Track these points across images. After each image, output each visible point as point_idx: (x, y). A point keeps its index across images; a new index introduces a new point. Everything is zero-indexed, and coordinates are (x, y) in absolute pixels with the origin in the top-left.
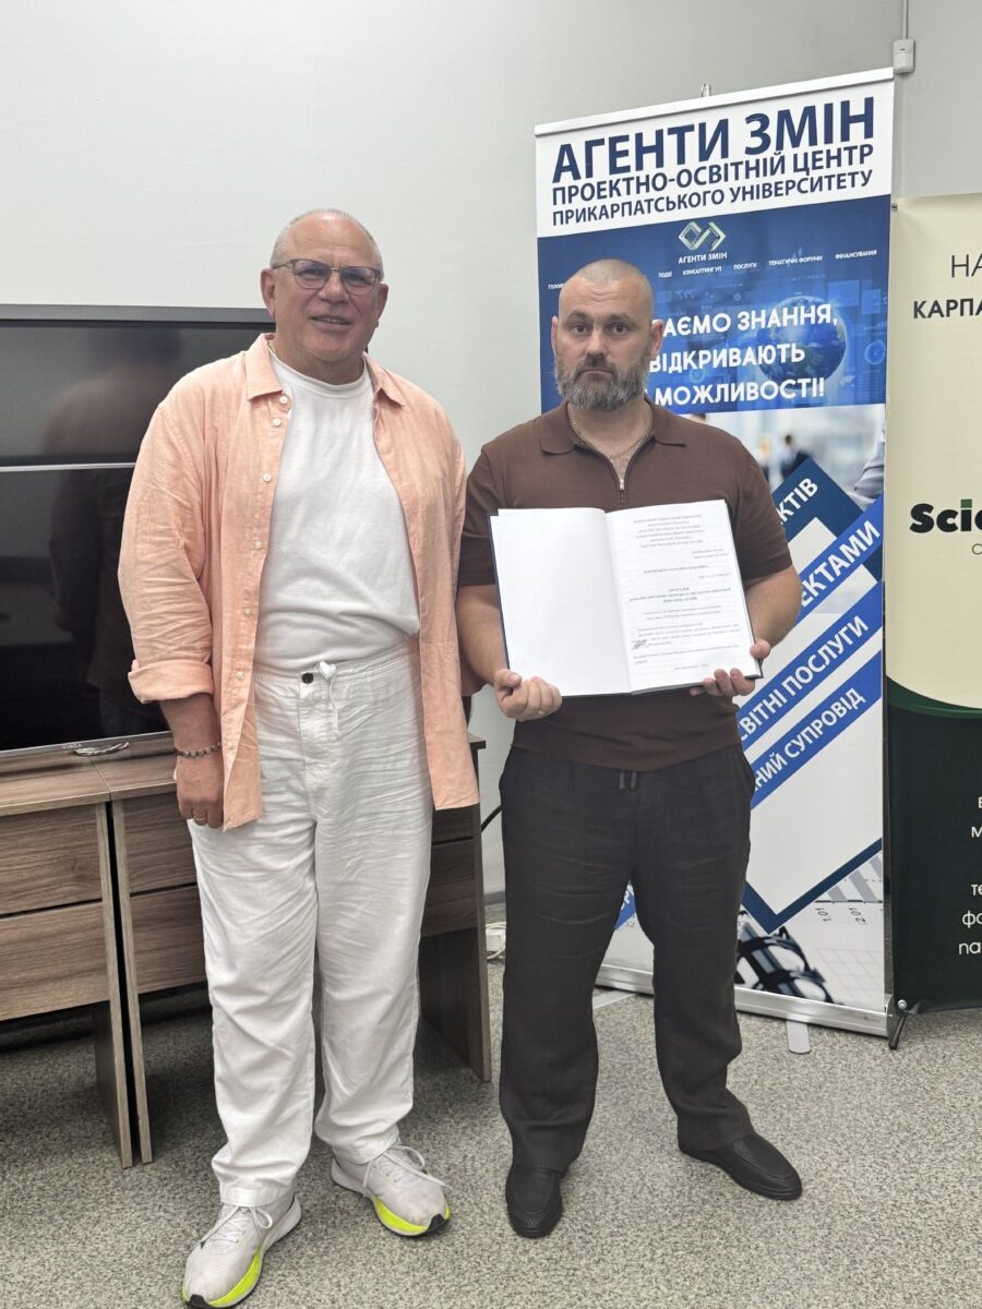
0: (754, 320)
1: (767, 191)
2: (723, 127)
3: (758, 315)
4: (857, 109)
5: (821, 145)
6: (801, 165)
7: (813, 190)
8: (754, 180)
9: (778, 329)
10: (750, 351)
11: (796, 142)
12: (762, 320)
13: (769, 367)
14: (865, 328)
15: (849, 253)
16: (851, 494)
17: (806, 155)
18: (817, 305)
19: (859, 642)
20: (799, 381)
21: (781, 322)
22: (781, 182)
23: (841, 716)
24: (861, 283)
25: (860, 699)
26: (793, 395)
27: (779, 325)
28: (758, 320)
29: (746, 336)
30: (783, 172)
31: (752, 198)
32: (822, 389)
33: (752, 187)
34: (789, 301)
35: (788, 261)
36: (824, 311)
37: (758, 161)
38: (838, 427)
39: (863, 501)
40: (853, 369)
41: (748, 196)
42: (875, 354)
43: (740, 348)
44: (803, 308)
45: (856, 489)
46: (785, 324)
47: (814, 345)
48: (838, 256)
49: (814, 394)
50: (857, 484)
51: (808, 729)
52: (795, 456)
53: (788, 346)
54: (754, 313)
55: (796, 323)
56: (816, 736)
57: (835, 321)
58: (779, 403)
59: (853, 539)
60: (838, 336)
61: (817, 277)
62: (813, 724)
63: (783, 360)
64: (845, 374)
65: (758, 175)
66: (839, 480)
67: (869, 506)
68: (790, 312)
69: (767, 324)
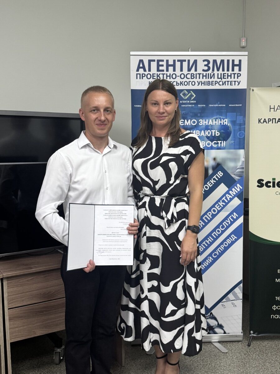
0: (204, 122)
1: (209, 83)
2: (195, 62)
3: (205, 121)
4: (237, 62)
5: (226, 72)
6: (219, 77)
7: (223, 85)
8: (205, 80)
9: (212, 126)
10: (203, 132)
11: (218, 70)
12: (207, 122)
13: (209, 137)
14: (237, 127)
15: (233, 104)
16: (233, 176)
17: (221, 74)
18: (224, 119)
19: (235, 220)
20: (218, 142)
21: (213, 123)
22: (214, 81)
23: (229, 243)
24: (236, 114)
25: (235, 237)
26: (216, 146)
27: (212, 124)
28: (205, 122)
29: (202, 127)
30: (214, 78)
31: (204, 85)
32: (224, 144)
33: (204, 82)
34: (215, 117)
35: (215, 105)
36: (225, 121)
37: (206, 74)
38: (229, 156)
39: (237, 178)
40: (234, 139)
41: (203, 84)
42: (241, 135)
43: (200, 130)
44: (219, 120)
45: (234, 174)
46: (214, 124)
47: (222, 131)
48: (230, 105)
49: (222, 146)
50: (235, 173)
51: (220, 248)
52: (216, 164)
53: (215, 131)
54: (204, 120)
55: (217, 124)
56: (222, 250)
57: (229, 124)
58: (212, 148)
59: (233, 189)
60: (230, 129)
61: (224, 111)
62: (221, 246)
63: (213, 135)
64: (231, 140)
65: (206, 78)
66: (229, 172)
67: (239, 179)
68: (216, 121)
69: (208, 124)
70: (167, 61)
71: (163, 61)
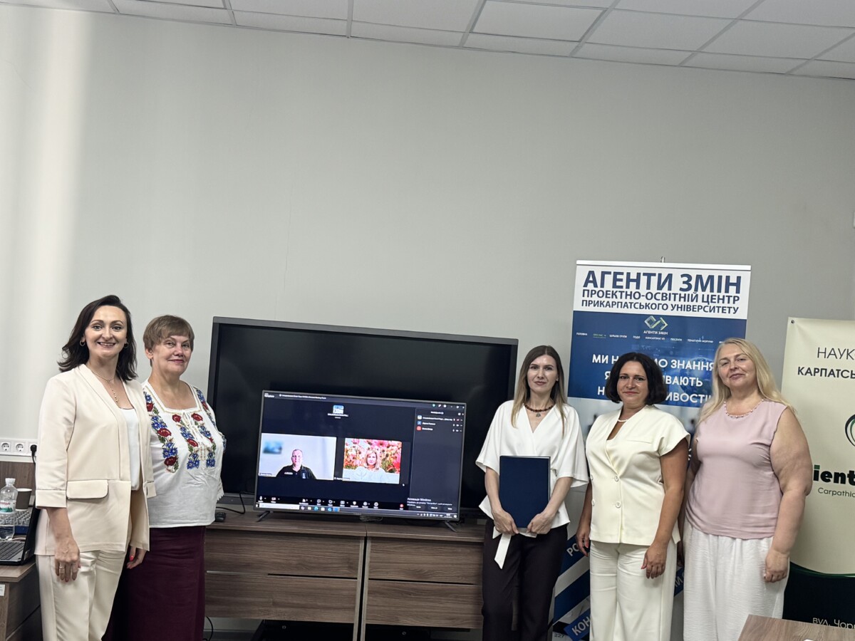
1: (688, 308)
2: (670, 276)
4: (733, 280)
5: (715, 292)
8: (682, 302)
9: (691, 370)
11: (704, 289)
13: (685, 387)
17: (708, 296)
20: (699, 395)
21: (692, 367)
22: (696, 306)
26: (696, 401)
28: (681, 365)
29: (674, 371)
30: (697, 301)
31: (681, 310)
33: (682, 305)
34: (696, 358)
35: (697, 341)
37: (685, 295)
43: (672, 376)
44: (703, 363)
47: (707, 380)
53: (695, 379)
54: (679, 361)
55: (699, 369)
58: (689, 404)
61: (709, 350)
63: (692, 385)
68: (697, 364)
69: (685, 367)
70: (628, 274)
71: (622, 274)
